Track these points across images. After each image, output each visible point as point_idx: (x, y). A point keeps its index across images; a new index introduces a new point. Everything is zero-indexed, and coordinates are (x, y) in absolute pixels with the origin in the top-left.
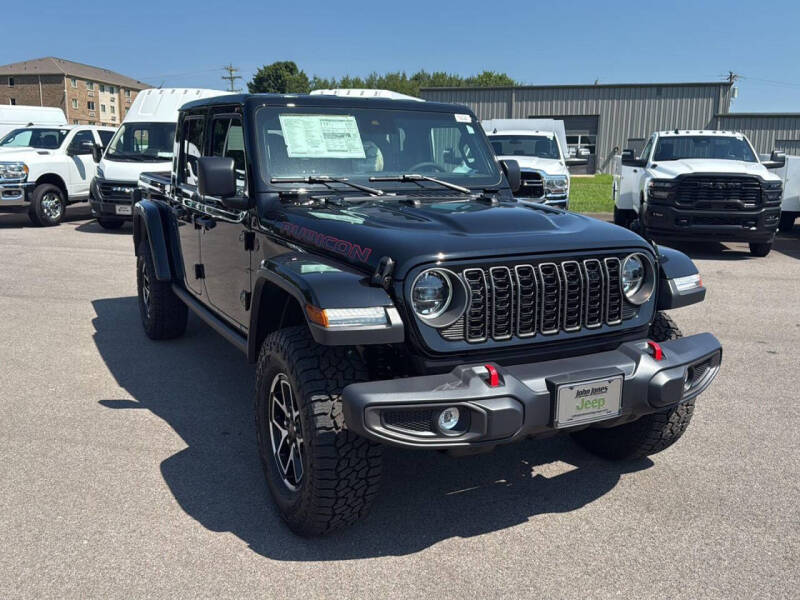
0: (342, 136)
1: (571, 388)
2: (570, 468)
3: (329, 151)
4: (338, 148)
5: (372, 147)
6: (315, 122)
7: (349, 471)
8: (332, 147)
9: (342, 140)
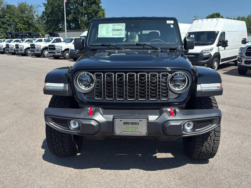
0: (118, 30)
1: (121, 121)
2: (172, 156)
3: (112, 35)
4: (116, 34)
5: (135, 34)
6: (111, 26)
7: (55, 137)
8: (114, 34)
9: (118, 31)
